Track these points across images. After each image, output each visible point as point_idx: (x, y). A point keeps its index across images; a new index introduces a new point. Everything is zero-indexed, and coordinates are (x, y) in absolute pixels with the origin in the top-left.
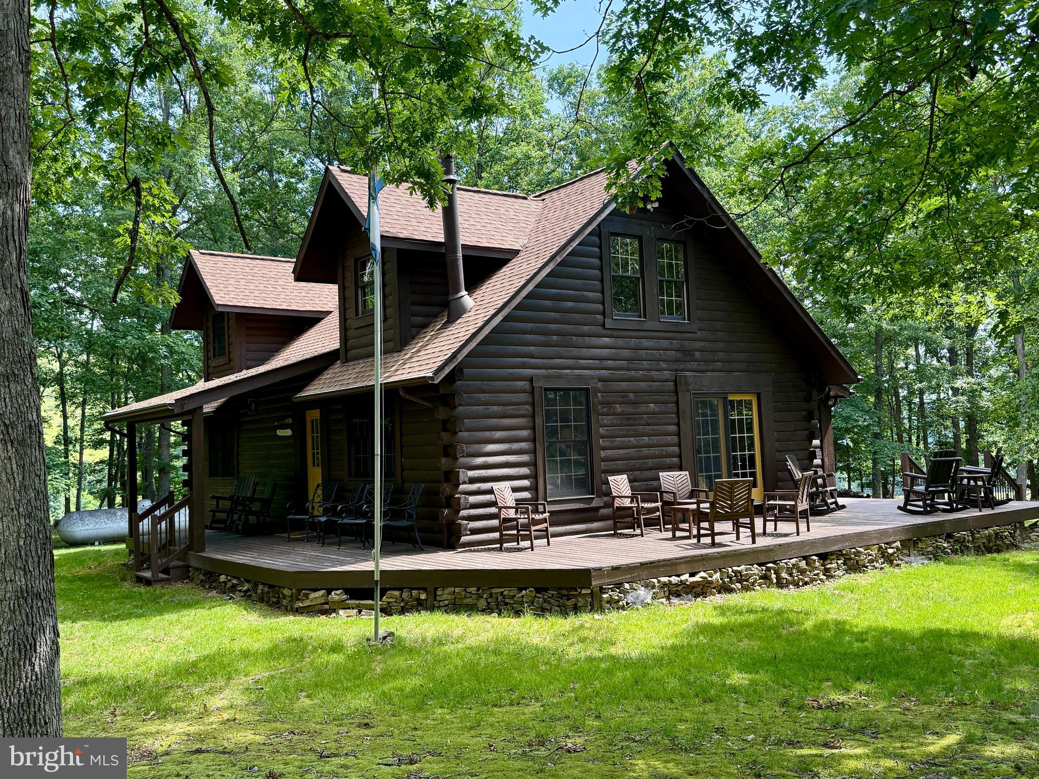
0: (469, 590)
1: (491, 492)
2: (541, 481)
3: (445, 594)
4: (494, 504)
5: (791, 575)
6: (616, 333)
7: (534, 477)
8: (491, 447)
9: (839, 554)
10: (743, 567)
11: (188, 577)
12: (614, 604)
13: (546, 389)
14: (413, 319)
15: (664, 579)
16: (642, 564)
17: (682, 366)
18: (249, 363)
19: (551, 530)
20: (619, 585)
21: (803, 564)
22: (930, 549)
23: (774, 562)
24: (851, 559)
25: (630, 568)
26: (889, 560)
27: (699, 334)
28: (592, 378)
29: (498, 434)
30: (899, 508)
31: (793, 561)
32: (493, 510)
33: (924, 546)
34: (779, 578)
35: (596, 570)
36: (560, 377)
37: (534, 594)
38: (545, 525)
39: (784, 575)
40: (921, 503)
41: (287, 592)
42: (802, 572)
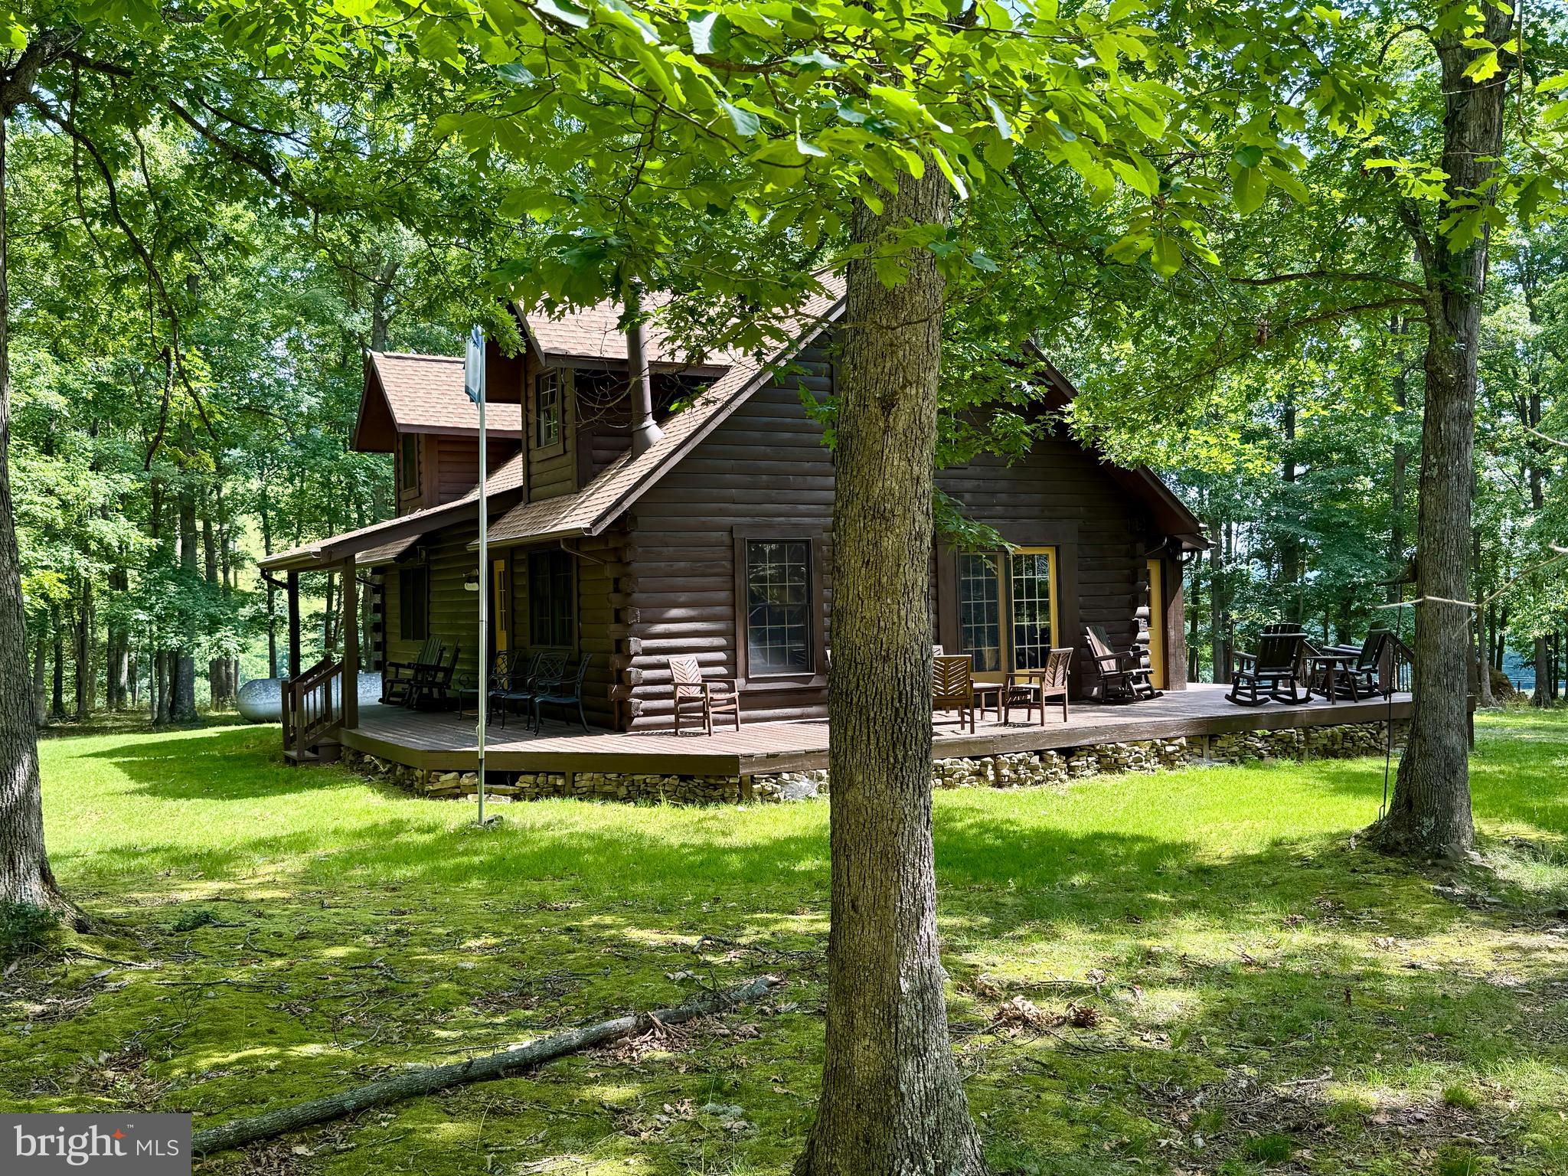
0: (609, 776)
1: (666, 666)
2: (741, 653)
3: (584, 780)
4: (668, 681)
5: (1016, 772)
7: (731, 649)
8: (675, 613)
9: (1091, 749)
10: (948, 761)
11: (339, 758)
12: (767, 796)
13: (750, 542)
14: (594, 452)
16: (807, 753)
18: (442, 497)
20: (776, 775)
21: (1036, 759)
22: (1235, 749)
23: (994, 756)
24: (1107, 756)
25: (792, 757)
26: (1168, 761)
27: (971, 471)
28: (814, 526)
29: (683, 597)
30: (1227, 697)
31: (1020, 756)
32: (669, 688)
33: (1225, 745)
34: (997, 774)
35: (745, 756)
36: (770, 526)
37: (677, 783)
38: (733, 706)
39: (1005, 771)
40: (1249, 692)
41: (418, 773)
42: (1034, 770)
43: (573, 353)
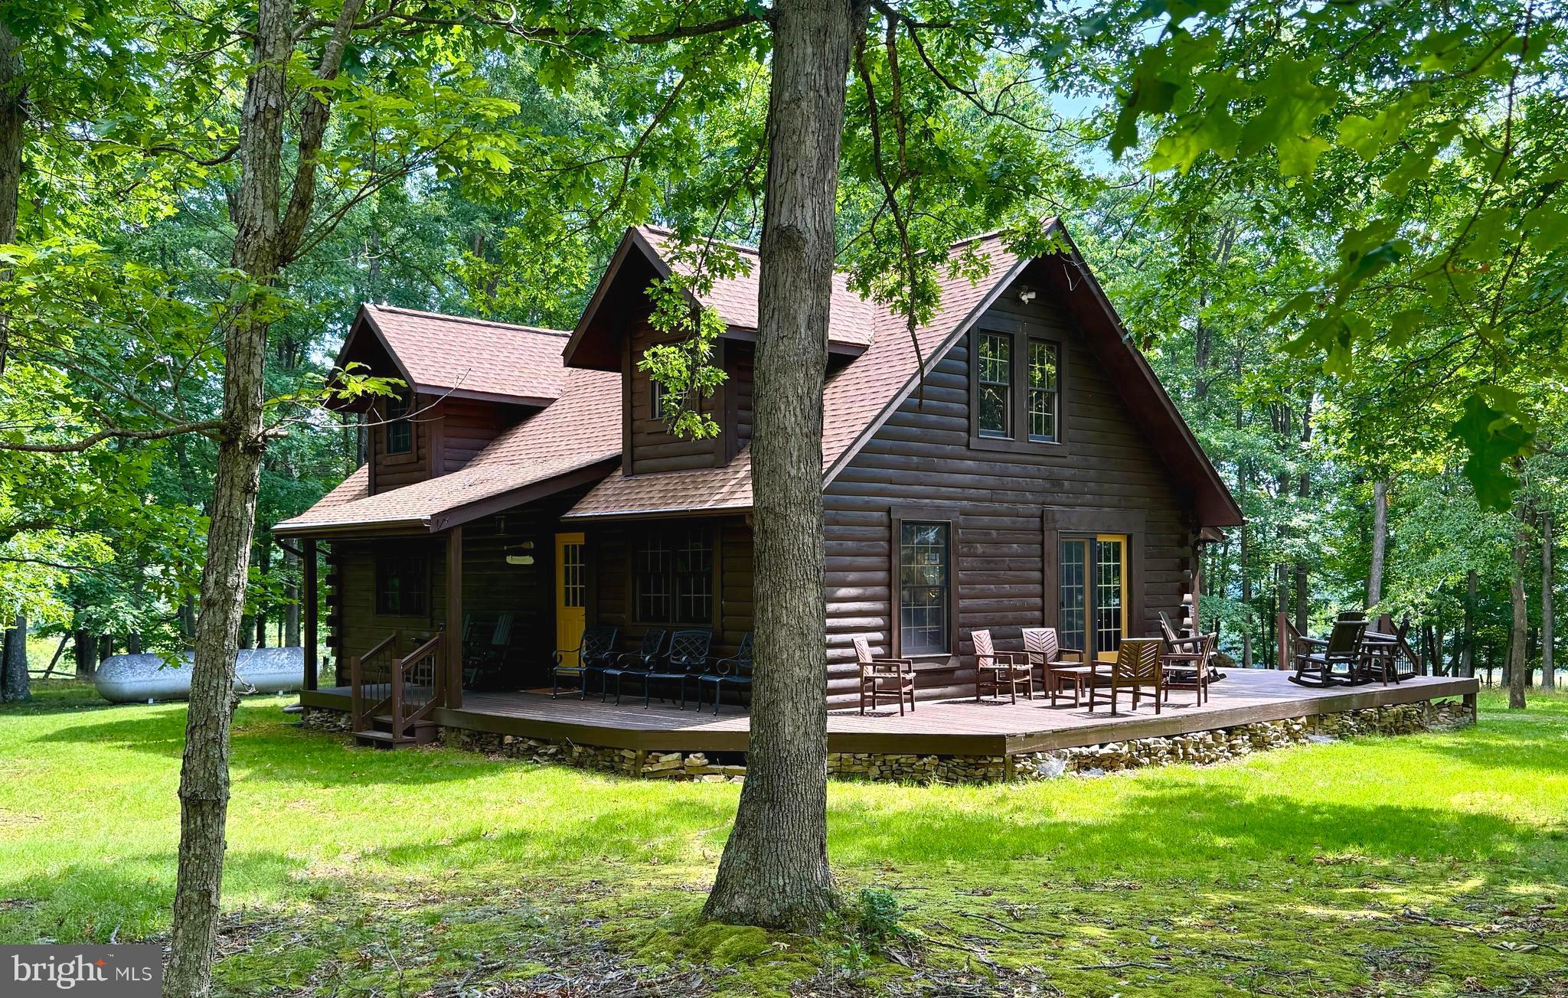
0: (859, 756)
1: (851, 645)
2: (895, 634)
4: (854, 659)
5: (1197, 750)
6: (981, 455)
7: (888, 629)
8: (843, 592)
9: (1245, 728)
10: (1150, 740)
11: (437, 740)
12: (1027, 775)
13: (905, 523)
14: (740, 426)
15: (1076, 750)
16: (1054, 732)
17: (1049, 499)
18: (448, 464)
19: (916, 693)
20: (1031, 755)
21: (1209, 739)
22: (1336, 727)
23: (1181, 735)
24: (1256, 735)
25: (1042, 736)
26: (1294, 737)
27: (1071, 459)
28: (951, 509)
29: (852, 576)
30: (1291, 679)
31: (1200, 735)
32: (853, 666)
33: (1327, 724)
34: (1185, 754)
35: (1009, 736)
36: (921, 508)
37: (937, 762)
38: (910, 687)
39: (1191, 750)
40: (1319, 674)
41: (626, 753)
42: (1209, 747)
43: (740, 324)
